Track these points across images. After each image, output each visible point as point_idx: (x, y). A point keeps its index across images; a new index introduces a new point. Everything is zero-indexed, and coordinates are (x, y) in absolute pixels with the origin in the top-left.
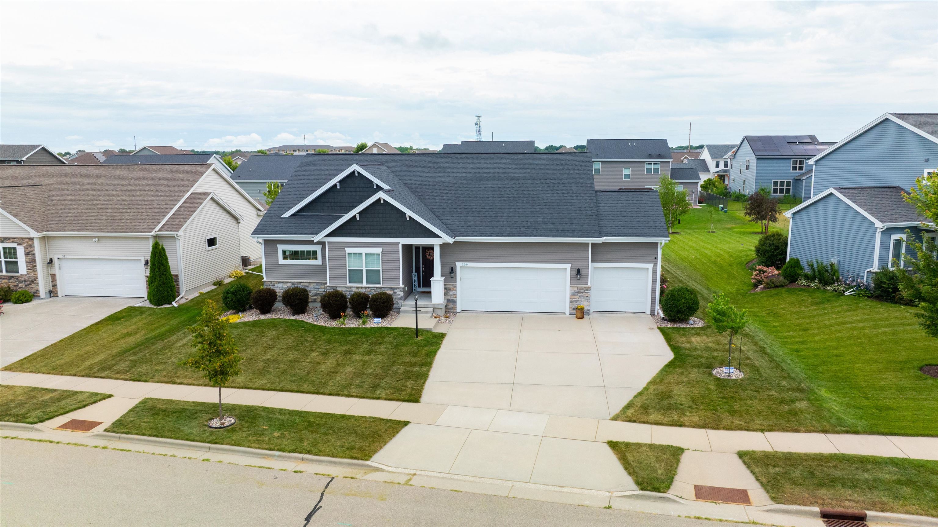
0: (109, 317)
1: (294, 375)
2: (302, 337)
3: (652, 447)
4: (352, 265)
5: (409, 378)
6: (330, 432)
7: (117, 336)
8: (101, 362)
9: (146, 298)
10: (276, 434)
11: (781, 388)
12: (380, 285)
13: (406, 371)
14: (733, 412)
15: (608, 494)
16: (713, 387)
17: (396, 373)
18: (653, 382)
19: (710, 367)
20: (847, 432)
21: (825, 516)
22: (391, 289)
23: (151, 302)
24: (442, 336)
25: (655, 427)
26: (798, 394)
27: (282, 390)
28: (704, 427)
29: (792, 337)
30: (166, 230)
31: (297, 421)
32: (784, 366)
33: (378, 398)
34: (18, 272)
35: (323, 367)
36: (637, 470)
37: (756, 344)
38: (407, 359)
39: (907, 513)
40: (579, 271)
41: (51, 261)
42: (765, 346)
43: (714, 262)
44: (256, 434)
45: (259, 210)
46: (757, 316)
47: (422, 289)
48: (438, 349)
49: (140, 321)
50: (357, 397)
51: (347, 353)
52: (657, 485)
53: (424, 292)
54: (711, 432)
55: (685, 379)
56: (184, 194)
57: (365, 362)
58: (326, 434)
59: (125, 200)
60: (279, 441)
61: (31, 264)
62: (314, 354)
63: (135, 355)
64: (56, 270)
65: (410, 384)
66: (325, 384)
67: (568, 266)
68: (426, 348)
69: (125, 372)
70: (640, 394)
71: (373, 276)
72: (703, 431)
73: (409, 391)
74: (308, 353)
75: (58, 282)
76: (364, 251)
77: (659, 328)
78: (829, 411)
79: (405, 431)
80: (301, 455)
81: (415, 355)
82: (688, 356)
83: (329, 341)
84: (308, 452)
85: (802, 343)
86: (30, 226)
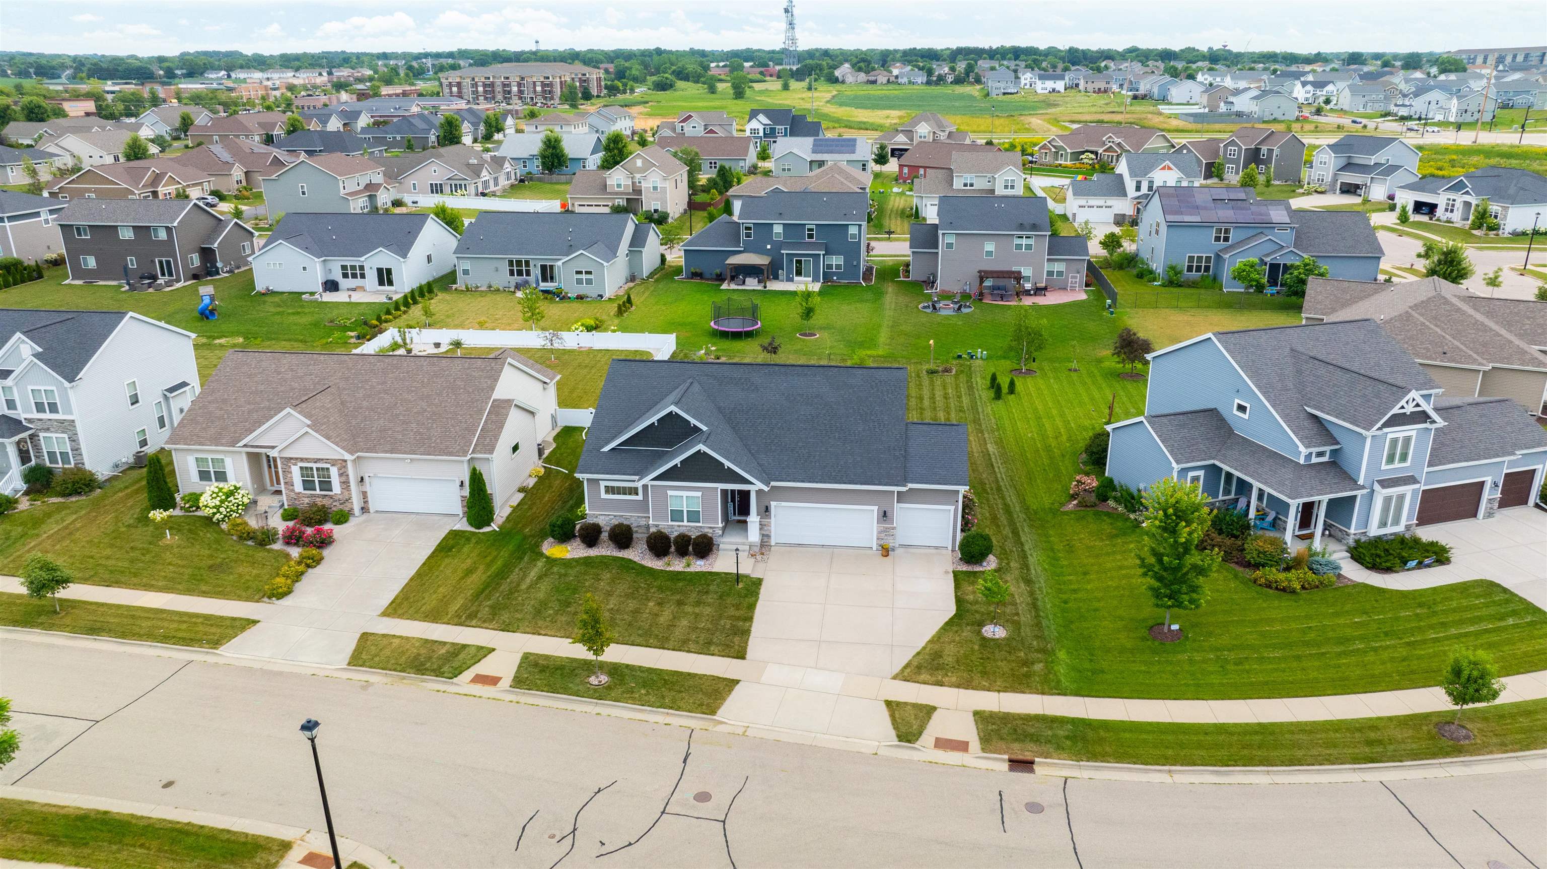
0: (438, 545)
1: (639, 628)
2: (635, 582)
3: (915, 706)
4: (672, 506)
5: (735, 634)
6: (683, 689)
7: (460, 573)
8: (464, 607)
9: (461, 516)
10: (643, 691)
11: (1030, 647)
12: (700, 524)
13: (733, 626)
14: (984, 673)
15: (877, 743)
16: (976, 647)
17: (724, 627)
18: (931, 641)
19: (981, 624)
20: (1059, 694)
21: (1010, 761)
22: (711, 528)
23: (471, 524)
24: (758, 582)
25: (923, 686)
26: (1040, 656)
27: (633, 645)
28: (958, 686)
29: (1070, 582)
30: (481, 453)
31: (655, 678)
32: (1044, 623)
33: (713, 655)
34: (331, 490)
35: (662, 619)
36: (900, 726)
37: (1032, 593)
38: (732, 612)
39: (1059, 759)
40: (885, 512)
41: (362, 478)
42: (1039, 597)
43: (1048, 449)
44: (628, 692)
45: (545, 383)
46: (1052, 550)
47: (737, 518)
48: (757, 600)
49: (471, 552)
50: (695, 653)
51: (680, 603)
52: (910, 738)
53: (739, 521)
54: (962, 691)
55: (957, 639)
56: (487, 403)
57: (697, 615)
58: (681, 692)
59: (425, 410)
60: (646, 698)
61: (345, 484)
62: (651, 604)
63: (489, 599)
64: (367, 487)
65: (737, 639)
66: (667, 639)
67: (875, 508)
68: (747, 599)
69: (491, 621)
70: (918, 654)
71: (693, 516)
72: (956, 690)
73: (736, 647)
74: (646, 602)
75: (370, 499)
76: (685, 494)
77: (954, 572)
78: (1055, 674)
79: (738, 687)
80: (666, 711)
81: (737, 607)
82: (968, 611)
83: (660, 589)
84: (671, 708)
85: (1075, 591)
86: (343, 448)
